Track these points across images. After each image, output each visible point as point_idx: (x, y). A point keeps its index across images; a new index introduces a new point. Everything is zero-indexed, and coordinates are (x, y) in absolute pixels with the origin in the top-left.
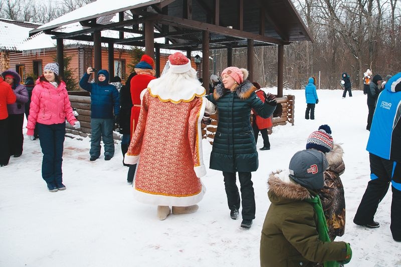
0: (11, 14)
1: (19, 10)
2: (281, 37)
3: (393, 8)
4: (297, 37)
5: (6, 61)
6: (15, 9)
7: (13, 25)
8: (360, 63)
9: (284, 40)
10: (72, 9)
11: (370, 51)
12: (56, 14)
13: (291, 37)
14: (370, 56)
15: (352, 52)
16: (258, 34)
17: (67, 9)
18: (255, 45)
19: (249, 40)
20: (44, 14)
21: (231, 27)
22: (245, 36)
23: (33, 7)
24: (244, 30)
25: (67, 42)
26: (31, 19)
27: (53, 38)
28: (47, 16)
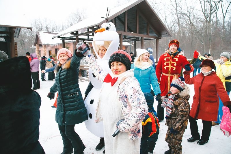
0: (47, 29)
1: (50, 27)
2: (157, 35)
3: (224, 17)
4: (165, 35)
5: (45, 49)
6: (48, 27)
7: (47, 33)
8: (205, 46)
9: (159, 37)
10: (71, 25)
11: (210, 40)
12: (65, 27)
13: (162, 35)
14: (209, 42)
15: (200, 41)
16: (146, 35)
17: (70, 25)
18: (144, 40)
19: (142, 38)
20: (60, 28)
21: (133, 32)
22: (139, 36)
23: (56, 25)
24: (139, 33)
25: (66, 41)
26: (55, 30)
27: (61, 39)
28: (61, 28)
